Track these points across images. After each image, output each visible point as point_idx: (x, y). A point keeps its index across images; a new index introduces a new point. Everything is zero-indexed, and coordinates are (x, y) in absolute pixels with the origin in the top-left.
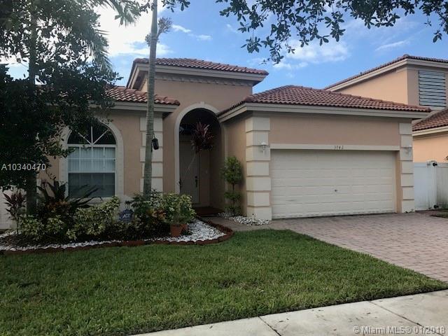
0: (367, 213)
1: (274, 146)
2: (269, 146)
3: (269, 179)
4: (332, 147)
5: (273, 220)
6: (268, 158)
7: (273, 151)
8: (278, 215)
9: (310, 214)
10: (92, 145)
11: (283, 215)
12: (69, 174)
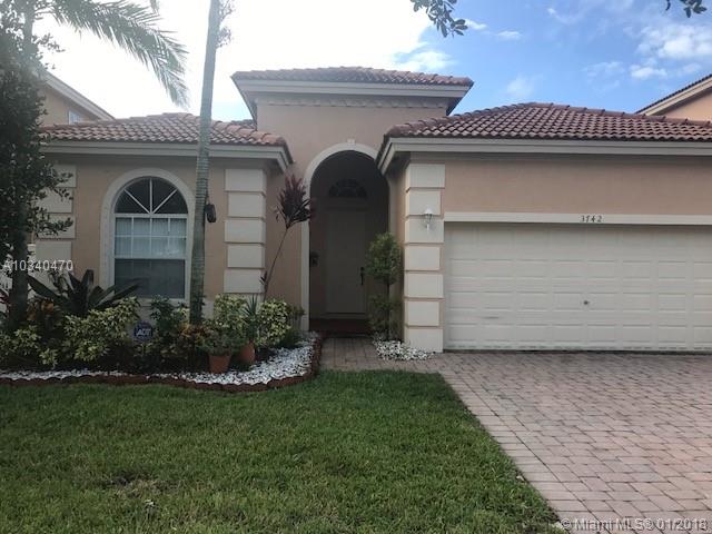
0: (643, 349)
1: (451, 217)
2: (441, 216)
3: (441, 276)
4: (575, 218)
5: (445, 351)
6: (440, 238)
7: (449, 226)
8: (463, 343)
9: (528, 345)
10: (151, 214)
11: (471, 343)
12: (117, 261)
